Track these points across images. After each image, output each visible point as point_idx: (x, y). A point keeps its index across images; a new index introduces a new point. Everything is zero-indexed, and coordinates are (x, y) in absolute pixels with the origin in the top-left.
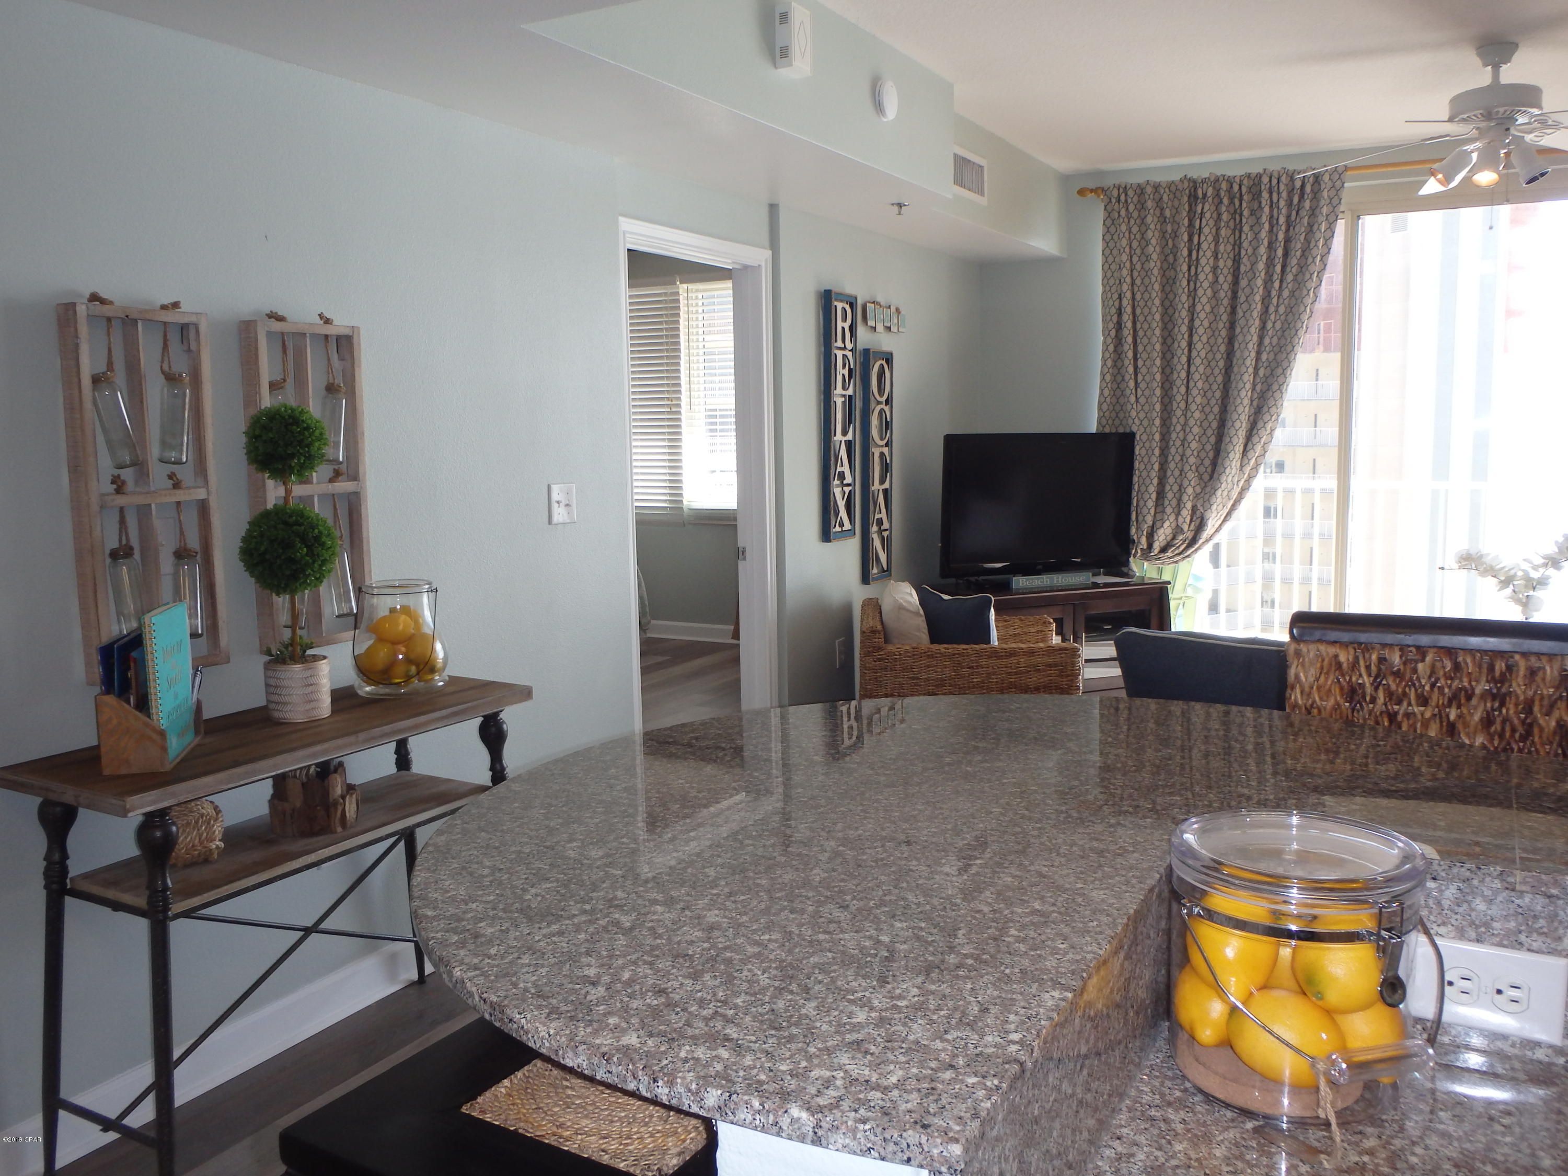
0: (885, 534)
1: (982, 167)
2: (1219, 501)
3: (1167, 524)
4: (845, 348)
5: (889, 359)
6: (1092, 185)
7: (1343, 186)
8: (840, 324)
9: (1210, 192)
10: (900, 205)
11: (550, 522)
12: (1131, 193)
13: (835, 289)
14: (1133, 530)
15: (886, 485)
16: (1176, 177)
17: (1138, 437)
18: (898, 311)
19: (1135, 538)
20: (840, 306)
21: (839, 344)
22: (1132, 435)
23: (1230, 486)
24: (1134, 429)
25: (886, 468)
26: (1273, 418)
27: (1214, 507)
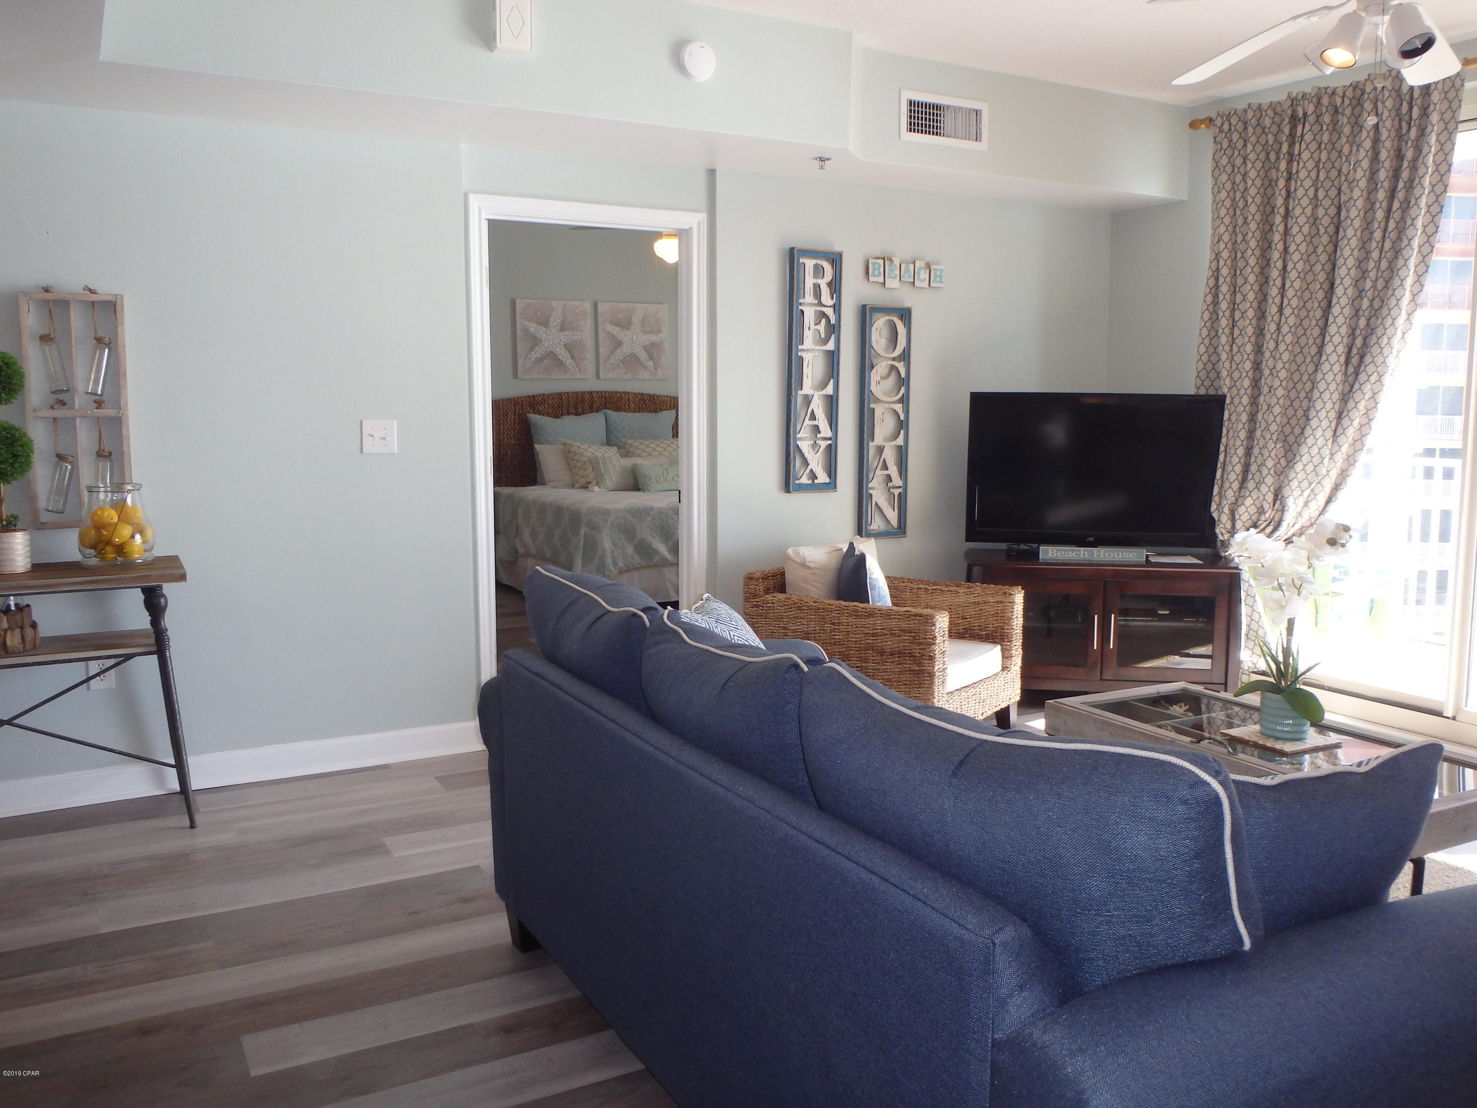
0: (897, 492)
1: (977, 113)
2: (1301, 476)
3: (1249, 501)
4: (820, 304)
5: (905, 315)
6: (1202, 117)
7: (1463, 85)
8: (810, 281)
9: (1310, 109)
10: (822, 160)
11: (362, 452)
12: (1234, 121)
13: (799, 244)
14: (1214, 507)
15: (900, 441)
16: (1282, 97)
17: (1228, 401)
18: (928, 266)
19: (1215, 515)
20: (810, 263)
21: (809, 298)
22: (1224, 396)
23: (1316, 460)
24: (1225, 390)
25: (902, 425)
26: (1373, 379)
27: (1294, 484)
